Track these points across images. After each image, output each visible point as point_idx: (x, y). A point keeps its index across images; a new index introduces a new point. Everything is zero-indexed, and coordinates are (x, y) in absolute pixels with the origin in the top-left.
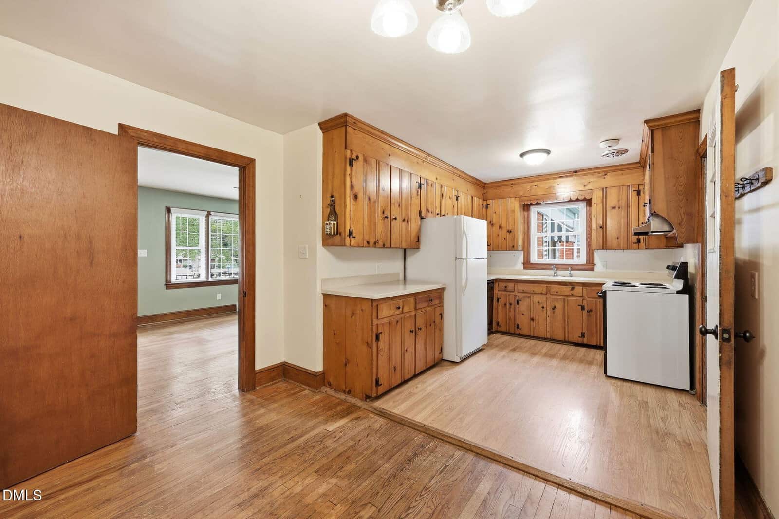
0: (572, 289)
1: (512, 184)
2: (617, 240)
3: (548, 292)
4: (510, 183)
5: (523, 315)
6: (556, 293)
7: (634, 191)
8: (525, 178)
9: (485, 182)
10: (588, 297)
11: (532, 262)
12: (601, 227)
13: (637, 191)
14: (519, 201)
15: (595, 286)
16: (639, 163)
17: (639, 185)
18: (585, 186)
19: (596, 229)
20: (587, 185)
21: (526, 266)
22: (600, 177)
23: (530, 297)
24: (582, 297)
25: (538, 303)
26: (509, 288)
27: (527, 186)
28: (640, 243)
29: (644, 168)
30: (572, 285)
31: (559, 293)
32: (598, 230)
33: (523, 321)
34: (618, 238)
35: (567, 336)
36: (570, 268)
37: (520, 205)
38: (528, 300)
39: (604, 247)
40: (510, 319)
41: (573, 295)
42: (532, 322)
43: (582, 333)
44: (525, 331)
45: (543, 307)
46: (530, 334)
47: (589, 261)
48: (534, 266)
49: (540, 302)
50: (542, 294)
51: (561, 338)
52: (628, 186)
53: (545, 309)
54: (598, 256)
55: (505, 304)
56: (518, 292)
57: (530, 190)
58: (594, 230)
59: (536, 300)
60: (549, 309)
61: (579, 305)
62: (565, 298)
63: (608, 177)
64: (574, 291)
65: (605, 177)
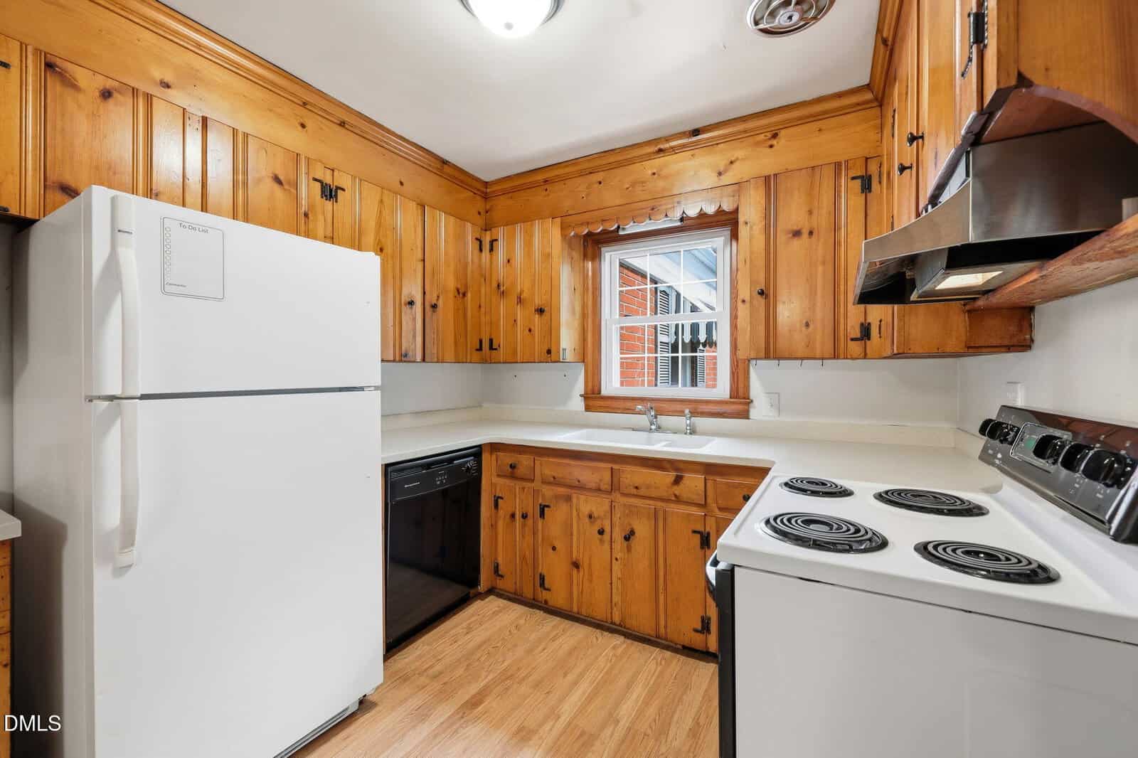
0: (678, 480)
1: (546, 181)
2: (804, 329)
3: (614, 487)
4: (540, 177)
5: (554, 548)
6: (635, 491)
7: (853, 178)
8: (574, 162)
9: (487, 180)
10: (720, 509)
11: (605, 391)
12: (762, 293)
13: (861, 177)
14: (564, 228)
15: (739, 475)
16: (868, 87)
17: (867, 159)
18: (720, 174)
19: (747, 298)
20: (726, 171)
21: (591, 403)
22: (758, 144)
23: (568, 499)
24: (704, 505)
25: (590, 517)
26: (521, 471)
27: (581, 185)
28: (869, 339)
29: (881, 106)
30: (677, 468)
31: (642, 492)
32: (755, 302)
33: (554, 568)
34: (807, 325)
35: (662, 623)
36: (687, 411)
37: (564, 236)
38: (564, 507)
39: (771, 352)
40: (524, 558)
41: (678, 500)
42: (575, 571)
43: (703, 621)
44: (557, 597)
45: (601, 532)
46: (572, 608)
47: (738, 393)
48: (608, 403)
49: (596, 515)
50: (599, 490)
51: (647, 628)
52: (838, 166)
53: (606, 537)
54: (761, 378)
55: (513, 516)
56: (544, 482)
57: (588, 195)
58: (744, 301)
59: (585, 509)
60: (618, 536)
61: (694, 532)
62: (660, 504)
63: (779, 144)
64: (682, 485)
65: (774, 142)
